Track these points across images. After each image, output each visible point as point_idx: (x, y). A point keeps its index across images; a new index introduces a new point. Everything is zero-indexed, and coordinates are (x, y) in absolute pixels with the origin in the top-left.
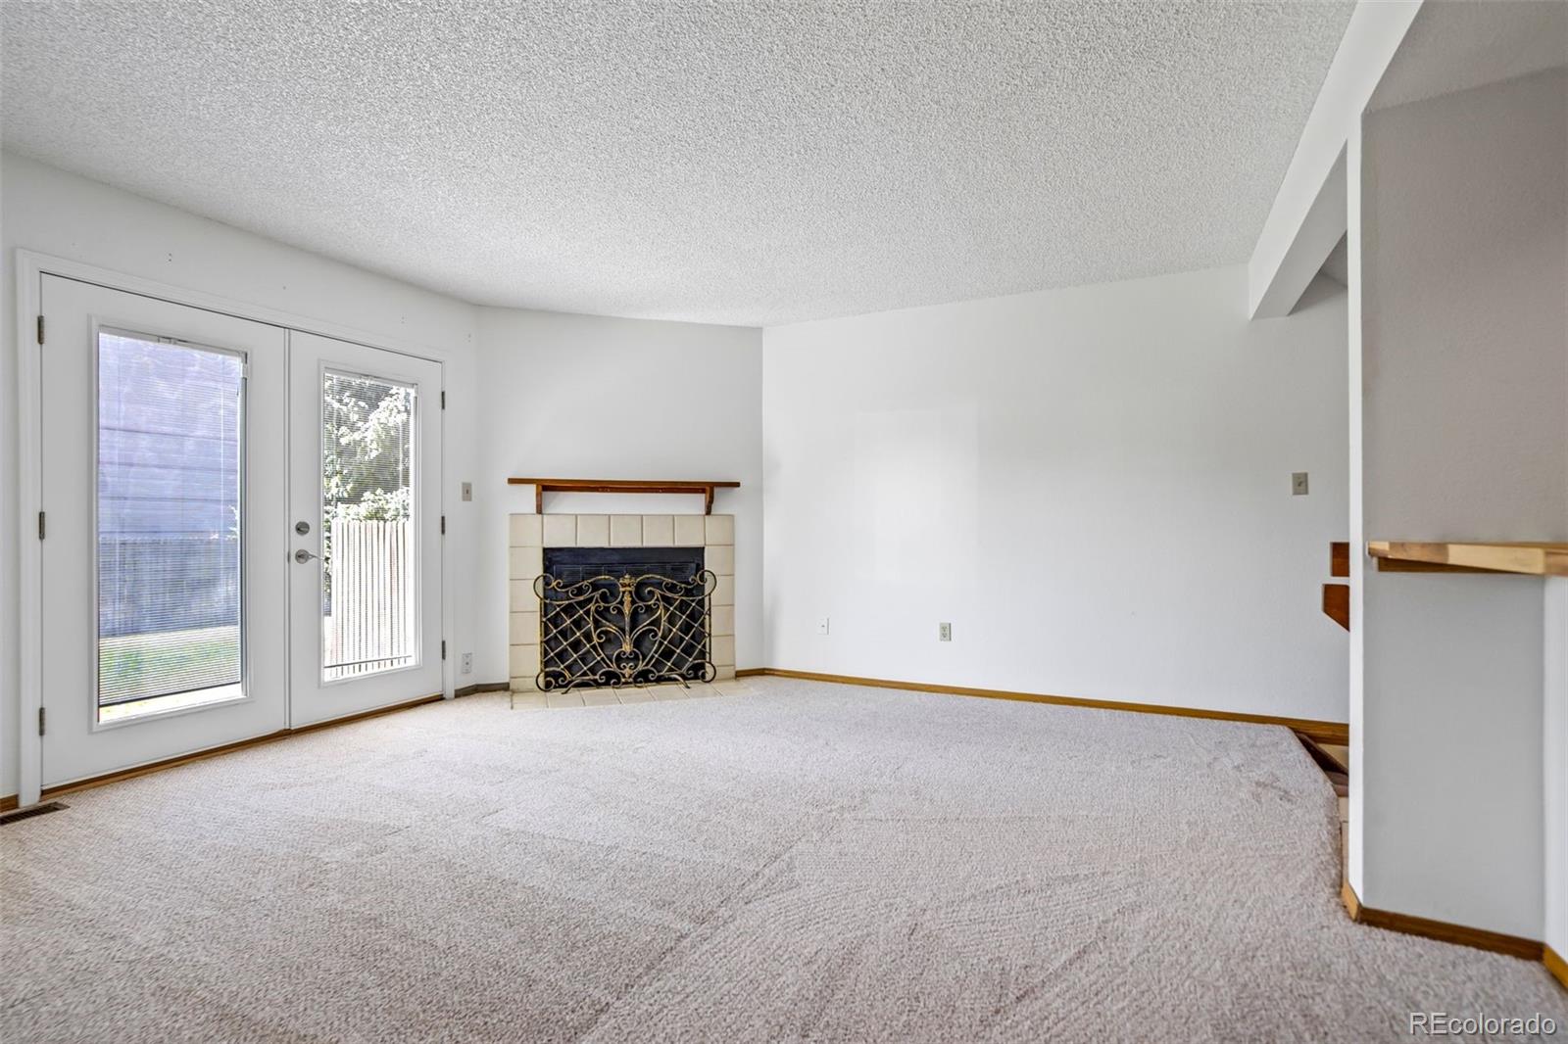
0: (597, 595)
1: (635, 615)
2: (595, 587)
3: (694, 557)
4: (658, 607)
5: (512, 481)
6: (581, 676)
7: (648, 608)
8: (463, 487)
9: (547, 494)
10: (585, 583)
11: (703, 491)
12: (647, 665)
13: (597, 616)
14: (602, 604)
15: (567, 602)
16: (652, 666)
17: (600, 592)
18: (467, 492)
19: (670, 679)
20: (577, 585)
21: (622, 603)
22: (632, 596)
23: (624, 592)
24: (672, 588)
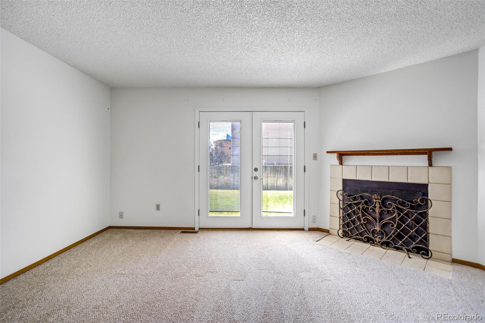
0: (363, 201)
1: (381, 213)
2: (362, 198)
3: (423, 188)
4: (394, 212)
5: (328, 152)
6: (355, 235)
7: (388, 211)
8: (313, 155)
9: (344, 157)
10: (358, 196)
11: (425, 153)
12: (388, 239)
13: (363, 211)
14: (365, 206)
15: (350, 203)
16: (391, 240)
17: (364, 200)
18: (315, 157)
19: (401, 249)
20: (354, 196)
21: (375, 207)
22: (380, 205)
23: (376, 202)
24: (403, 204)
